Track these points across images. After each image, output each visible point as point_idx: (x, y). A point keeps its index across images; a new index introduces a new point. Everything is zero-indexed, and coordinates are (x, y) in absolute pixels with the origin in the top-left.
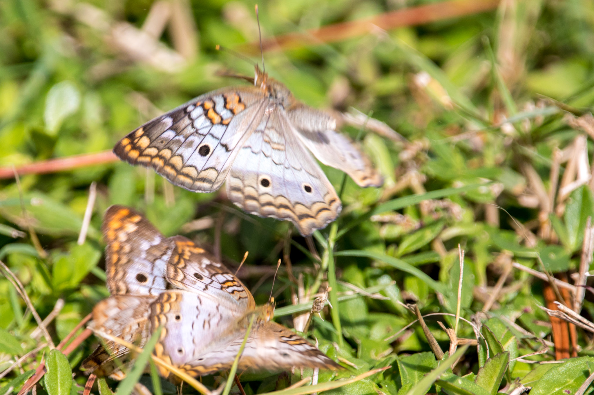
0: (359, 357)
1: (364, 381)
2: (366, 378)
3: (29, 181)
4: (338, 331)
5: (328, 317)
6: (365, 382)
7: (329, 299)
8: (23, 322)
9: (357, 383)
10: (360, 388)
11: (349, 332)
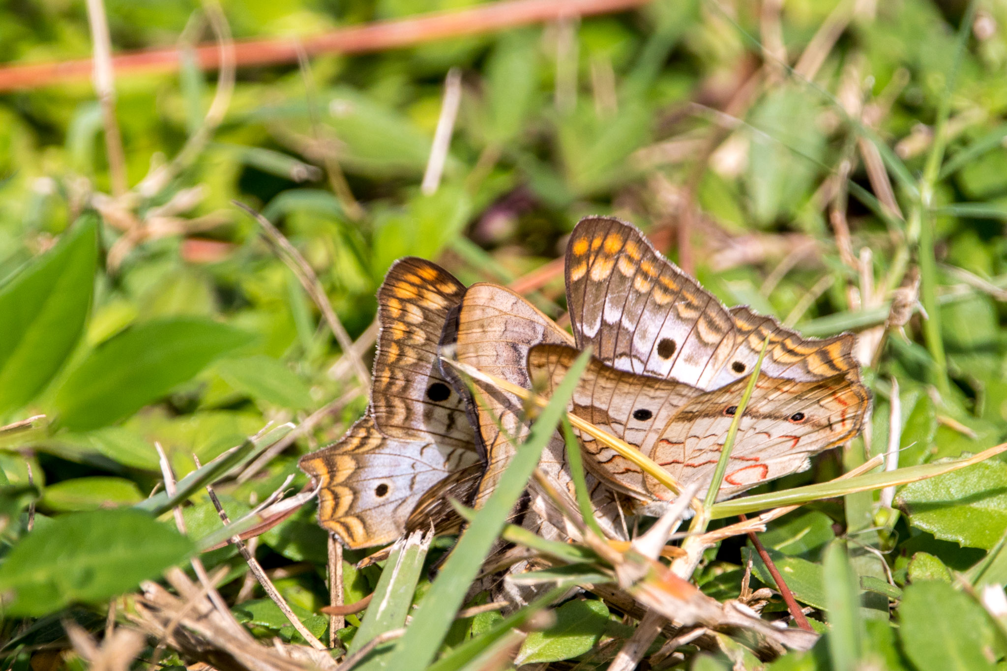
0: (982, 416)
1: (990, 463)
2: (993, 458)
3: (327, 66)
4: (938, 363)
5: (919, 336)
6: (989, 466)
7: (921, 298)
8: (316, 346)
9: (974, 467)
10: (981, 478)
11: (960, 366)
